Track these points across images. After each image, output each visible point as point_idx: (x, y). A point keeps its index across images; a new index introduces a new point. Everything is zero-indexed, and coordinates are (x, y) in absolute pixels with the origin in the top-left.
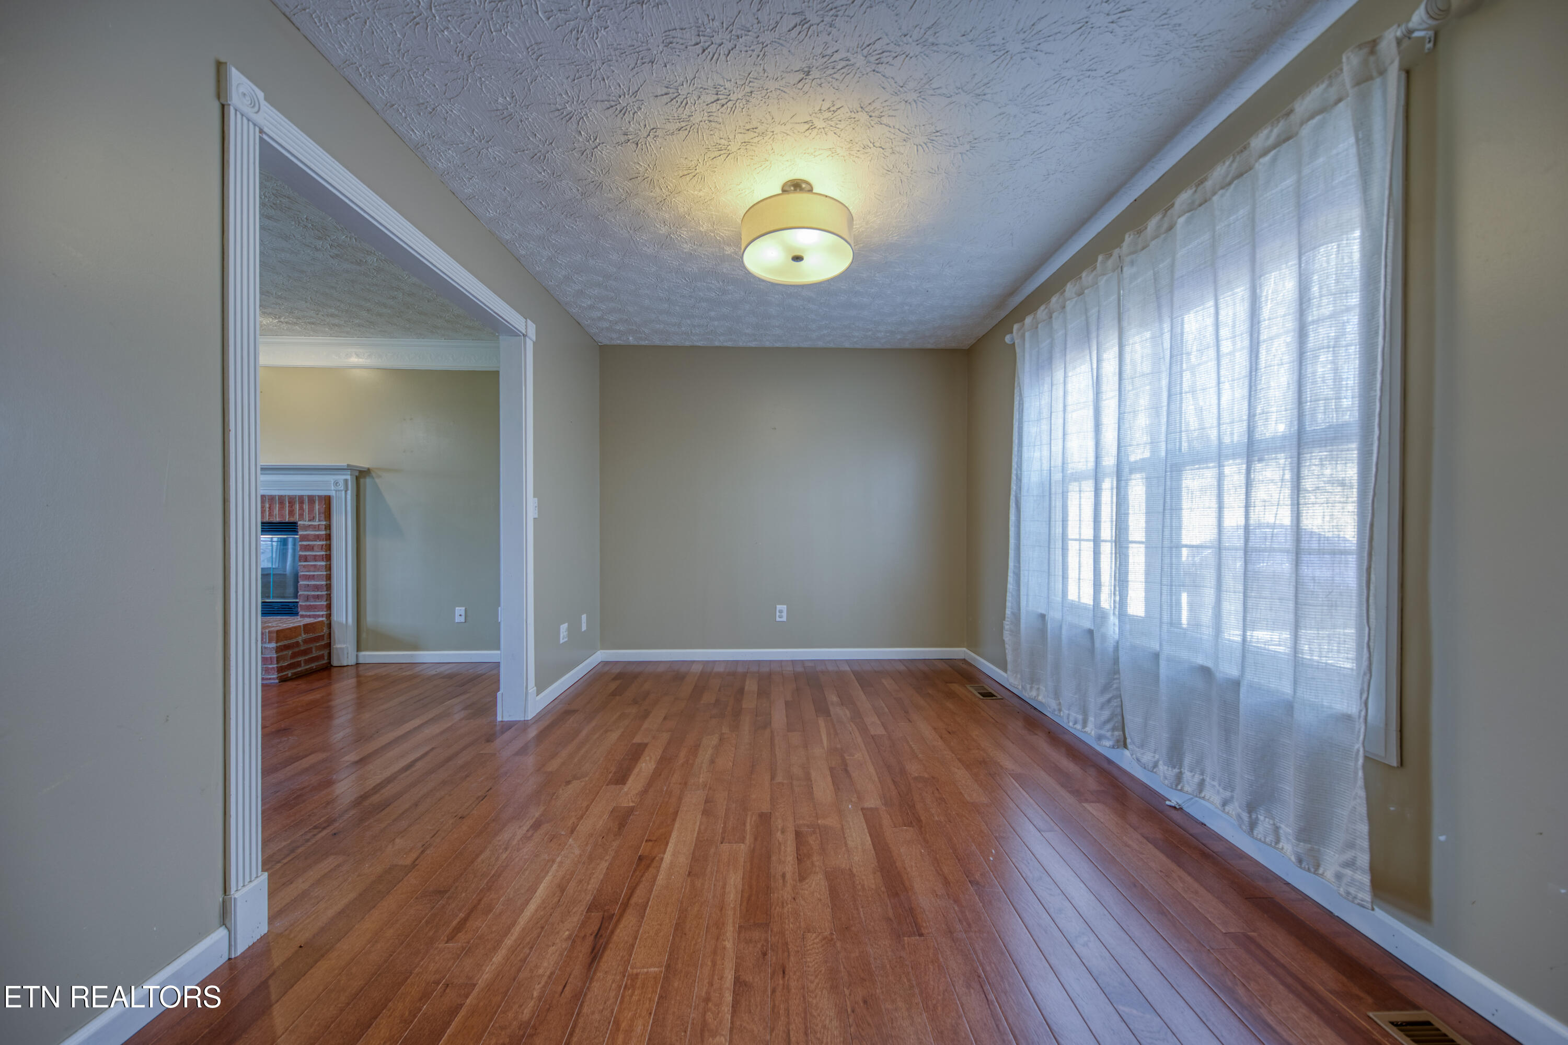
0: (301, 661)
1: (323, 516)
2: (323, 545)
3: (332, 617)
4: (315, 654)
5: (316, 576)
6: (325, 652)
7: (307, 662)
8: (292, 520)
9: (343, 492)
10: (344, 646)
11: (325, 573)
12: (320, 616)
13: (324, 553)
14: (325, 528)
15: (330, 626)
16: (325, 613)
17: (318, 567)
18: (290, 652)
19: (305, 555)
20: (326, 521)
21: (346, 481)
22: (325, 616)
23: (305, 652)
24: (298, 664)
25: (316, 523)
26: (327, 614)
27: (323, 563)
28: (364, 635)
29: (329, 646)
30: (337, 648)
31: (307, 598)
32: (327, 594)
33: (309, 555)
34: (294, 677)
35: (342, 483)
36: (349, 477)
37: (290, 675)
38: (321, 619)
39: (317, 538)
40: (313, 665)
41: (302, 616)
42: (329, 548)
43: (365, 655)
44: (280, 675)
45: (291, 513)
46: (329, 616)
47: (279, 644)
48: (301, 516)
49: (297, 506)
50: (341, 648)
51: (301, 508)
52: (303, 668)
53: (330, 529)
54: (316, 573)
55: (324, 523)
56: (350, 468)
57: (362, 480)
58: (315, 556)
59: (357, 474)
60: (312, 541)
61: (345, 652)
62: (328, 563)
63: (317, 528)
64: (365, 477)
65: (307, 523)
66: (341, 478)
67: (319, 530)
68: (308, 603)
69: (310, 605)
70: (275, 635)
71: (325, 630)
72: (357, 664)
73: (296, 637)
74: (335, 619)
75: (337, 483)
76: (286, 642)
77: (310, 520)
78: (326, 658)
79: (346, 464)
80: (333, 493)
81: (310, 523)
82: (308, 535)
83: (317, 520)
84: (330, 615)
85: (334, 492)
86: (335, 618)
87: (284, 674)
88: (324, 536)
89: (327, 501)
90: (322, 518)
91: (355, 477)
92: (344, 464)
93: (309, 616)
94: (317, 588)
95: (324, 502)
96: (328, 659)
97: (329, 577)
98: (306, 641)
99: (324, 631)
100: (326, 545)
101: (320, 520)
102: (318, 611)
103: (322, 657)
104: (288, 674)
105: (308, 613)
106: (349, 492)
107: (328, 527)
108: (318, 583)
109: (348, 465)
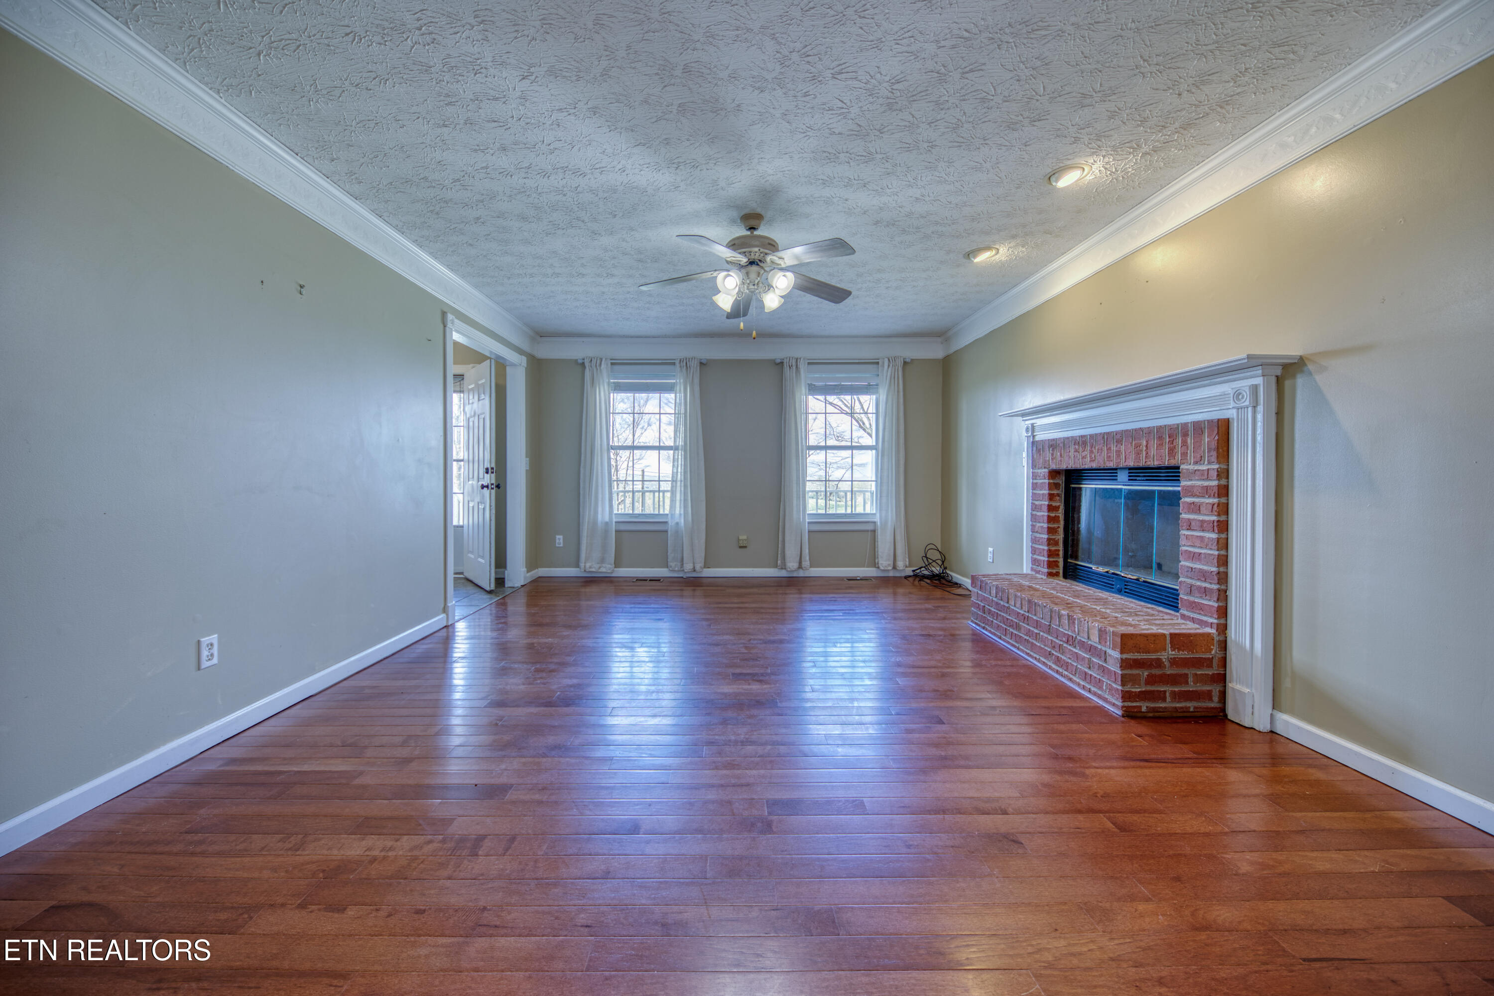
0: (1165, 692)
1: (1214, 454)
2: (1214, 505)
3: (1228, 631)
4: (1191, 687)
5: (1203, 556)
6: (1216, 690)
7: (1176, 696)
8: (1173, 463)
9: (1250, 409)
10: (1247, 690)
11: (1216, 553)
12: (1207, 626)
13: (1215, 518)
14: (1218, 475)
15: (1224, 645)
16: (1215, 621)
17: (1206, 540)
18: (1146, 674)
19: (1189, 519)
20: (1219, 462)
21: (1255, 388)
22: (1215, 626)
23: (1173, 680)
24: (1161, 696)
25: (1204, 467)
26: (1218, 625)
27: (1214, 536)
28: (1287, 683)
29: (1222, 679)
30: (1233, 689)
31: (1191, 590)
32: (1219, 590)
33: (1194, 520)
34: (1151, 715)
35: (1246, 393)
36: (1259, 381)
37: (1144, 709)
38: (1208, 630)
39: (1206, 491)
40: (1191, 705)
41: (1183, 617)
42: (1224, 509)
43: (1287, 722)
44: (1126, 704)
45: (1172, 452)
46: (1223, 629)
47: (1125, 656)
48: (1184, 454)
49: (1180, 441)
50: (1240, 692)
51: (1185, 443)
52: (1168, 704)
53: (1227, 478)
54: (1203, 551)
55: (1216, 466)
56: (1253, 363)
57: (1287, 383)
58: (1202, 521)
59: (1279, 372)
60: (1198, 497)
61: (1249, 703)
62: (1223, 536)
63: (1206, 475)
64: (1294, 376)
65: (1192, 467)
66: (1244, 384)
67: (1208, 479)
68: (1191, 599)
69: (1195, 602)
70: (1119, 640)
71: (1215, 650)
72: (1272, 732)
73: (1156, 651)
74: (1233, 636)
75: (1240, 394)
76: (1137, 656)
77: (1196, 463)
78: (1216, 698)
79: (1245, 356)
80: (1231, 414)
81: (1196, 467)
82: (1193, 487)
83: (1206, 462)
84: (1225, 627)
85: (1234, 411)
86: (1232, 634)
87: (1134, 704)
88: (1216, 490)
89: (1223, 429)
90: (1214, 459)
91: (1274, 379)
92: (1238, 354)
93: (1193, 620)
94: (1204, 576)
95: (1216, 432)
96: (1219, 702)
97: (1223, 561)
98: (1174, 662)
99: (1213, 652)
100: (1219, 505)
101: (1209, 463)
102: (1205, 615)
103: (1208, 695)
104: (1141, 707)
105: (1192, 615)
106: (1260, 408)
107: (1224, 474)
108: (1205, 568)
109: (1249, 357)
